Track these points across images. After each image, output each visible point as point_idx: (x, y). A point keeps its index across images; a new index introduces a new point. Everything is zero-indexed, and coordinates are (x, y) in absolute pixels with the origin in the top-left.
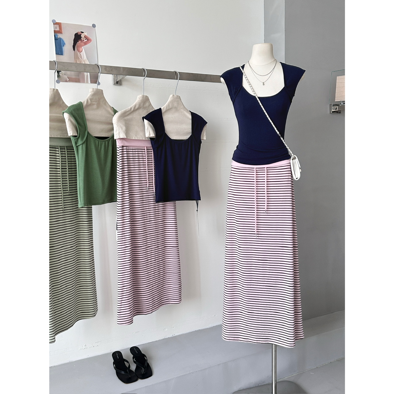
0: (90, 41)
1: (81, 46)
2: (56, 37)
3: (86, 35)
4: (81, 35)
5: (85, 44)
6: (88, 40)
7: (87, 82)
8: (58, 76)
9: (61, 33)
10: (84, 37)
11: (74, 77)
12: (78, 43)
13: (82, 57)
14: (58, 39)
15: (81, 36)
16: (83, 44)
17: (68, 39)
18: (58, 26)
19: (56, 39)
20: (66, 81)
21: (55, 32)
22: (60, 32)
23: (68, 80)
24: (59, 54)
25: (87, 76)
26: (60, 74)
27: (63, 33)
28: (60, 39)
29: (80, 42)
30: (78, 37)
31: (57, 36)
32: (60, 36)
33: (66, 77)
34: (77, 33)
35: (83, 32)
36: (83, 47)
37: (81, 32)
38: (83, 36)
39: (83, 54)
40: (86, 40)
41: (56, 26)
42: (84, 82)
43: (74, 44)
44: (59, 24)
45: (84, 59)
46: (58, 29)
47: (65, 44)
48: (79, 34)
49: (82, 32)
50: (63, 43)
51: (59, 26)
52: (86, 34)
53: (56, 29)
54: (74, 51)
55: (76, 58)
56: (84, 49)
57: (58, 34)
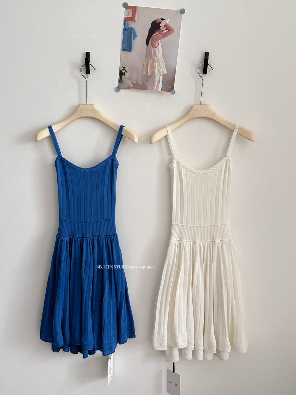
0: (172, 32)
2: (126, 26)
4: (160, 23)
5: (165, 36)
6: (169, 29)
8: (120, 81)
9: (135, 21)
10: (165, 26)
11: (140, 82)
12: (154, 34)
13: (156, 54)
14: (128, 29)
15: (161, 25)
17: (142, 29)
18: (130, 11)
19: (126, 29)
20: (129, 88)
21: (127, 19)
22: (133, 19)
23: (132, 86)
24: (126, 50)
25: (159, 82)
26: (123, 79)
28: (132, 29)
29: (157, 33)
30: (155, 26)
31: (128, 25)
32: (131, 24)
33: (130, 82)
34: (155, 21)
35: (165, 20)
36: (160, 41)
37: (161, 19)
38: (163, 24)
39: (159, 50)
40: (167, 30)
41: (128, 11)
42: (152, 89)
43: (148, 35)
44: (133, 9)
45: (159, 58)
46: (130, 15)
47: (136, 36)
48: (158, 22)
49: (163, 19)
50: (134, 35)
51: (133, 11)
53: (128, 15)
54: (148, 46)
55: (149, 56)
56: (161, 44)
57: (129, 22)
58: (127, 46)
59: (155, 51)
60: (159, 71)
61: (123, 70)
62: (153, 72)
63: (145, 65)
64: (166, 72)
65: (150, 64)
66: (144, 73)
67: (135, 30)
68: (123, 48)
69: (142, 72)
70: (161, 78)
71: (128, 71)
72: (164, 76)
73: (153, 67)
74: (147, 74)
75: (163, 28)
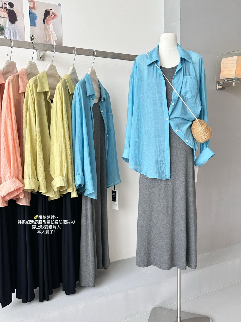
1: (50, 20)
2: (31, 12)
3: (54, 12)
5: (53, 18)
13: (50, 29)
15: (50, 12)
16: (51, 18)
22: (33, 8)
24: (33, 25)
27: (36, 9)
30: (47, 13)
34: (47, 10)
38: (51, 12)
39: (51, 26)
43: (44, 18)
44: (33, 2)
52: (53, 11)
53: (31, 5)
55: (46, 29)
56: (52, 23)
57: (32, 10)
58: (33, 23)
59: (49, 27)
60: (53, 38)
61: (32, 37)
62: (50, 39)
63: (44, 34)
64: (57, 39)
65: (48, 34)
66: (45, 39)
69: (44, 38)
70: (55, 42)
71: (35, 38)
72: (56, 41)
73: (49, 36)
74: (47, 40)
75: (51, 14)
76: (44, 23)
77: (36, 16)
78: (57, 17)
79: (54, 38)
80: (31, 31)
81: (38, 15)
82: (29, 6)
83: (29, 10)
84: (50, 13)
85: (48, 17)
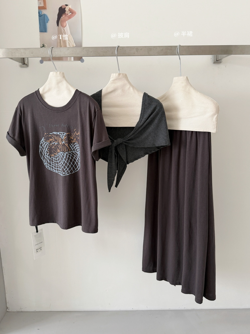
0: (74, 14)
1: (65, 21)
3: (71, 8)
5: (70, 17)
7: (70, 60)
10: (69, 10)
12: (62, 17)
14: (42, 16)
16: (67, 18)
17: (52, 14)
18: (42, 2)
19: (40, 16)
20: (50, 60)
21: (40, 8)
22: (44, 8)
24: (43, 31)
27: (47, 8)
28: (45, 15)
29: (64, 16)
31: (41, 12)
32: (44, 12)
34: (61, 7)
35: (68, 5)
36: (67, 22)
37: (65, 5)
38: (67, 9)
41: (40, 1)
42: (67, 60)
43: (57, 19)
45: (68, 35)
46: (42, 5)
47: (49, 20)
48: (63, 8)
49: (67, 5)
50: (47, 19)
52: (70, 6)
53: (40, 5)
54: (58, 26)
55: (60, 33)
56: (68, 24)
57: (42, 10)
58: (43, 29)
59: (64, 30)
60: (69, 45)
61: (43, 47)
62: (66, 46)
63: (59, 41)
64: (75, 45)
65: (62, 40)
67: (47, 16)
68: (41, 30)
73: (65, 42)
75: (68, 12)
76: (58, 25)
77: (48, 18)
78: (75, 15)
79: (71, 44)
80: (41, 40)
81: (50, 17)
82: (38, 6)
83: (38, 11)
84: (65, 11)
85: (63, 17)
